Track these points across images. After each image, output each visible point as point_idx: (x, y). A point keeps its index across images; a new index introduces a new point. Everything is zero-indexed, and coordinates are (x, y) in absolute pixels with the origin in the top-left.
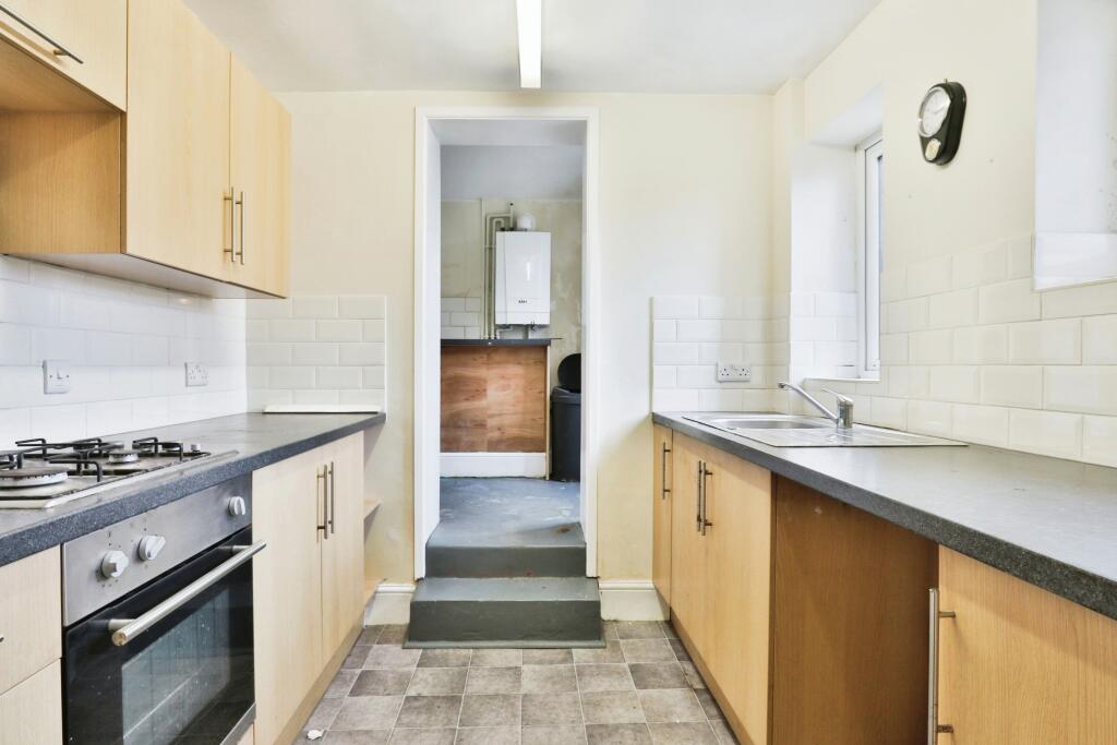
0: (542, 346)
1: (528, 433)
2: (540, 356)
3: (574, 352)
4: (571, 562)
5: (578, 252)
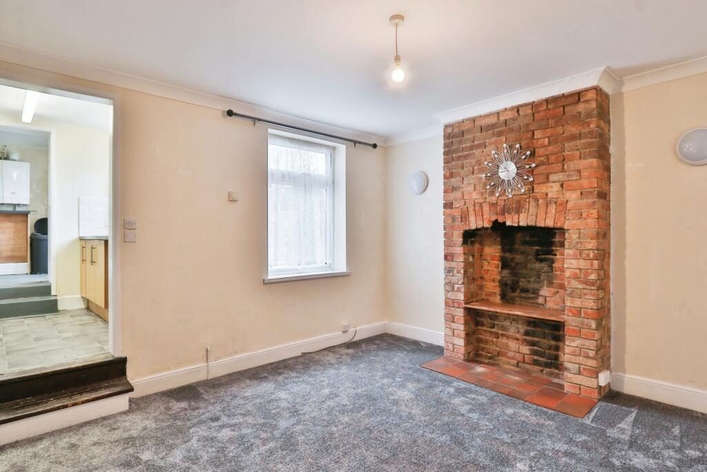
0: (26, 214)
1: (16, 254)
2: (25, 218)
3: (43, 217)
4: (46, 290)
5: (46, 173)
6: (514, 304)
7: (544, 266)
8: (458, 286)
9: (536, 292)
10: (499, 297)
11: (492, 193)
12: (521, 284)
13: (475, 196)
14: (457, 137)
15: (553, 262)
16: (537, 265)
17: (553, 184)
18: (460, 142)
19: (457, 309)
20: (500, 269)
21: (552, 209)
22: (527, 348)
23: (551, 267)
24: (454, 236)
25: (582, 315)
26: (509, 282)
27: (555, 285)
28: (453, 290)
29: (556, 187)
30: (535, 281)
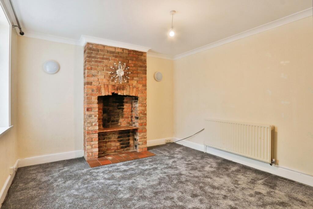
6: (109, 128)
7: (120, 110)
8: (95, 123)
9: (117, 121)
10: (102, 126)
11: (113, 81)
12: (111, 119)
13: (105, 81)
14: (95, 51)
15: (123, 109)
16: (118, 111)
17: (135, 81)
18: (97, 54)
19: (94, 134)
20: (102, 114)
21: (135, 90)
22: (119, 143)
23: (123, 111)
24: (92, 99)
25: (143, 125)
26: (107, 119)
27: (124, 117)
28: (92, 125)
29: (136, 82)
30: (117, 117)
